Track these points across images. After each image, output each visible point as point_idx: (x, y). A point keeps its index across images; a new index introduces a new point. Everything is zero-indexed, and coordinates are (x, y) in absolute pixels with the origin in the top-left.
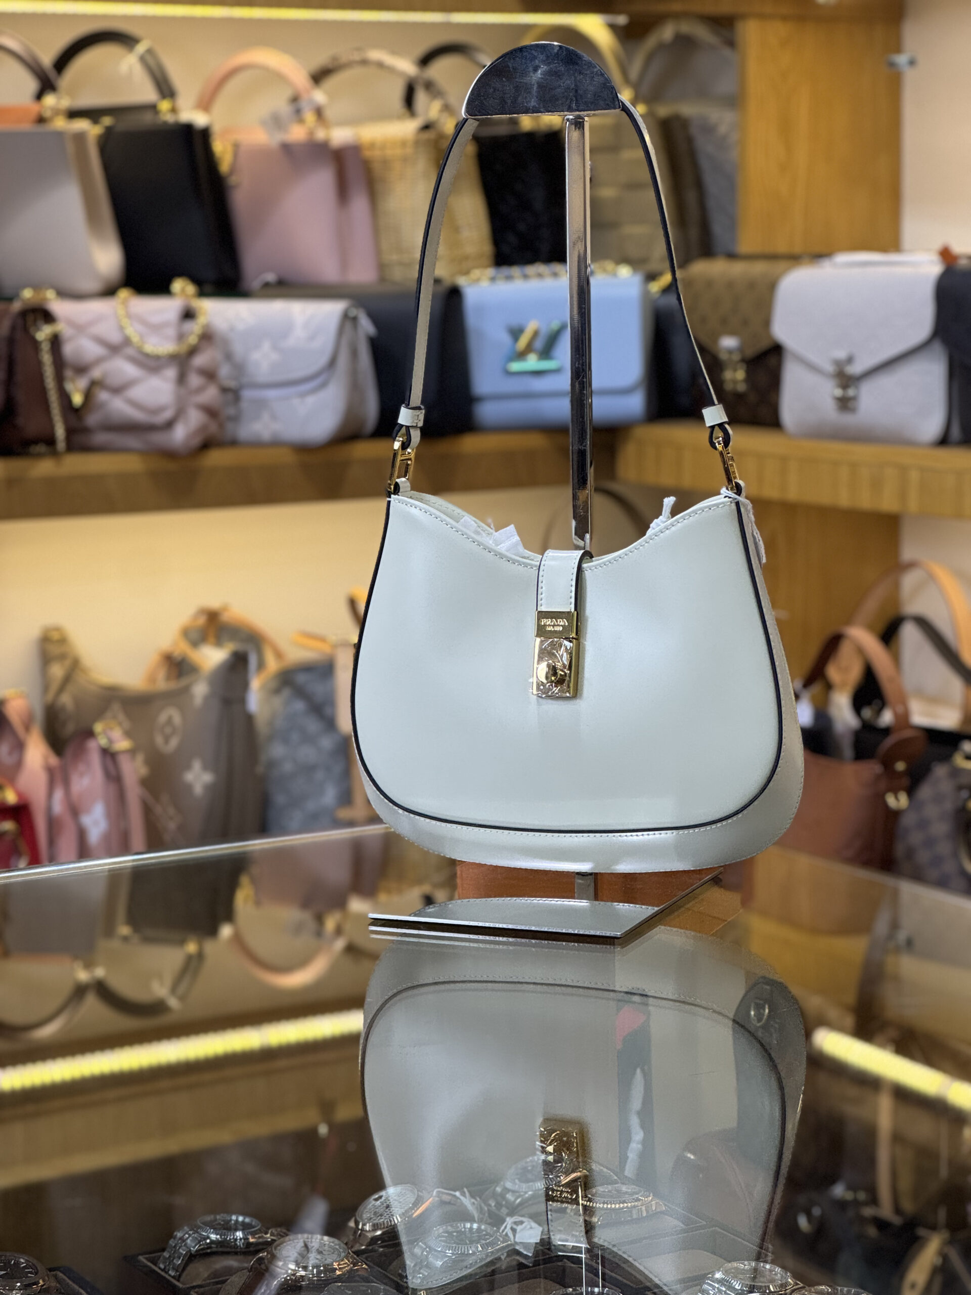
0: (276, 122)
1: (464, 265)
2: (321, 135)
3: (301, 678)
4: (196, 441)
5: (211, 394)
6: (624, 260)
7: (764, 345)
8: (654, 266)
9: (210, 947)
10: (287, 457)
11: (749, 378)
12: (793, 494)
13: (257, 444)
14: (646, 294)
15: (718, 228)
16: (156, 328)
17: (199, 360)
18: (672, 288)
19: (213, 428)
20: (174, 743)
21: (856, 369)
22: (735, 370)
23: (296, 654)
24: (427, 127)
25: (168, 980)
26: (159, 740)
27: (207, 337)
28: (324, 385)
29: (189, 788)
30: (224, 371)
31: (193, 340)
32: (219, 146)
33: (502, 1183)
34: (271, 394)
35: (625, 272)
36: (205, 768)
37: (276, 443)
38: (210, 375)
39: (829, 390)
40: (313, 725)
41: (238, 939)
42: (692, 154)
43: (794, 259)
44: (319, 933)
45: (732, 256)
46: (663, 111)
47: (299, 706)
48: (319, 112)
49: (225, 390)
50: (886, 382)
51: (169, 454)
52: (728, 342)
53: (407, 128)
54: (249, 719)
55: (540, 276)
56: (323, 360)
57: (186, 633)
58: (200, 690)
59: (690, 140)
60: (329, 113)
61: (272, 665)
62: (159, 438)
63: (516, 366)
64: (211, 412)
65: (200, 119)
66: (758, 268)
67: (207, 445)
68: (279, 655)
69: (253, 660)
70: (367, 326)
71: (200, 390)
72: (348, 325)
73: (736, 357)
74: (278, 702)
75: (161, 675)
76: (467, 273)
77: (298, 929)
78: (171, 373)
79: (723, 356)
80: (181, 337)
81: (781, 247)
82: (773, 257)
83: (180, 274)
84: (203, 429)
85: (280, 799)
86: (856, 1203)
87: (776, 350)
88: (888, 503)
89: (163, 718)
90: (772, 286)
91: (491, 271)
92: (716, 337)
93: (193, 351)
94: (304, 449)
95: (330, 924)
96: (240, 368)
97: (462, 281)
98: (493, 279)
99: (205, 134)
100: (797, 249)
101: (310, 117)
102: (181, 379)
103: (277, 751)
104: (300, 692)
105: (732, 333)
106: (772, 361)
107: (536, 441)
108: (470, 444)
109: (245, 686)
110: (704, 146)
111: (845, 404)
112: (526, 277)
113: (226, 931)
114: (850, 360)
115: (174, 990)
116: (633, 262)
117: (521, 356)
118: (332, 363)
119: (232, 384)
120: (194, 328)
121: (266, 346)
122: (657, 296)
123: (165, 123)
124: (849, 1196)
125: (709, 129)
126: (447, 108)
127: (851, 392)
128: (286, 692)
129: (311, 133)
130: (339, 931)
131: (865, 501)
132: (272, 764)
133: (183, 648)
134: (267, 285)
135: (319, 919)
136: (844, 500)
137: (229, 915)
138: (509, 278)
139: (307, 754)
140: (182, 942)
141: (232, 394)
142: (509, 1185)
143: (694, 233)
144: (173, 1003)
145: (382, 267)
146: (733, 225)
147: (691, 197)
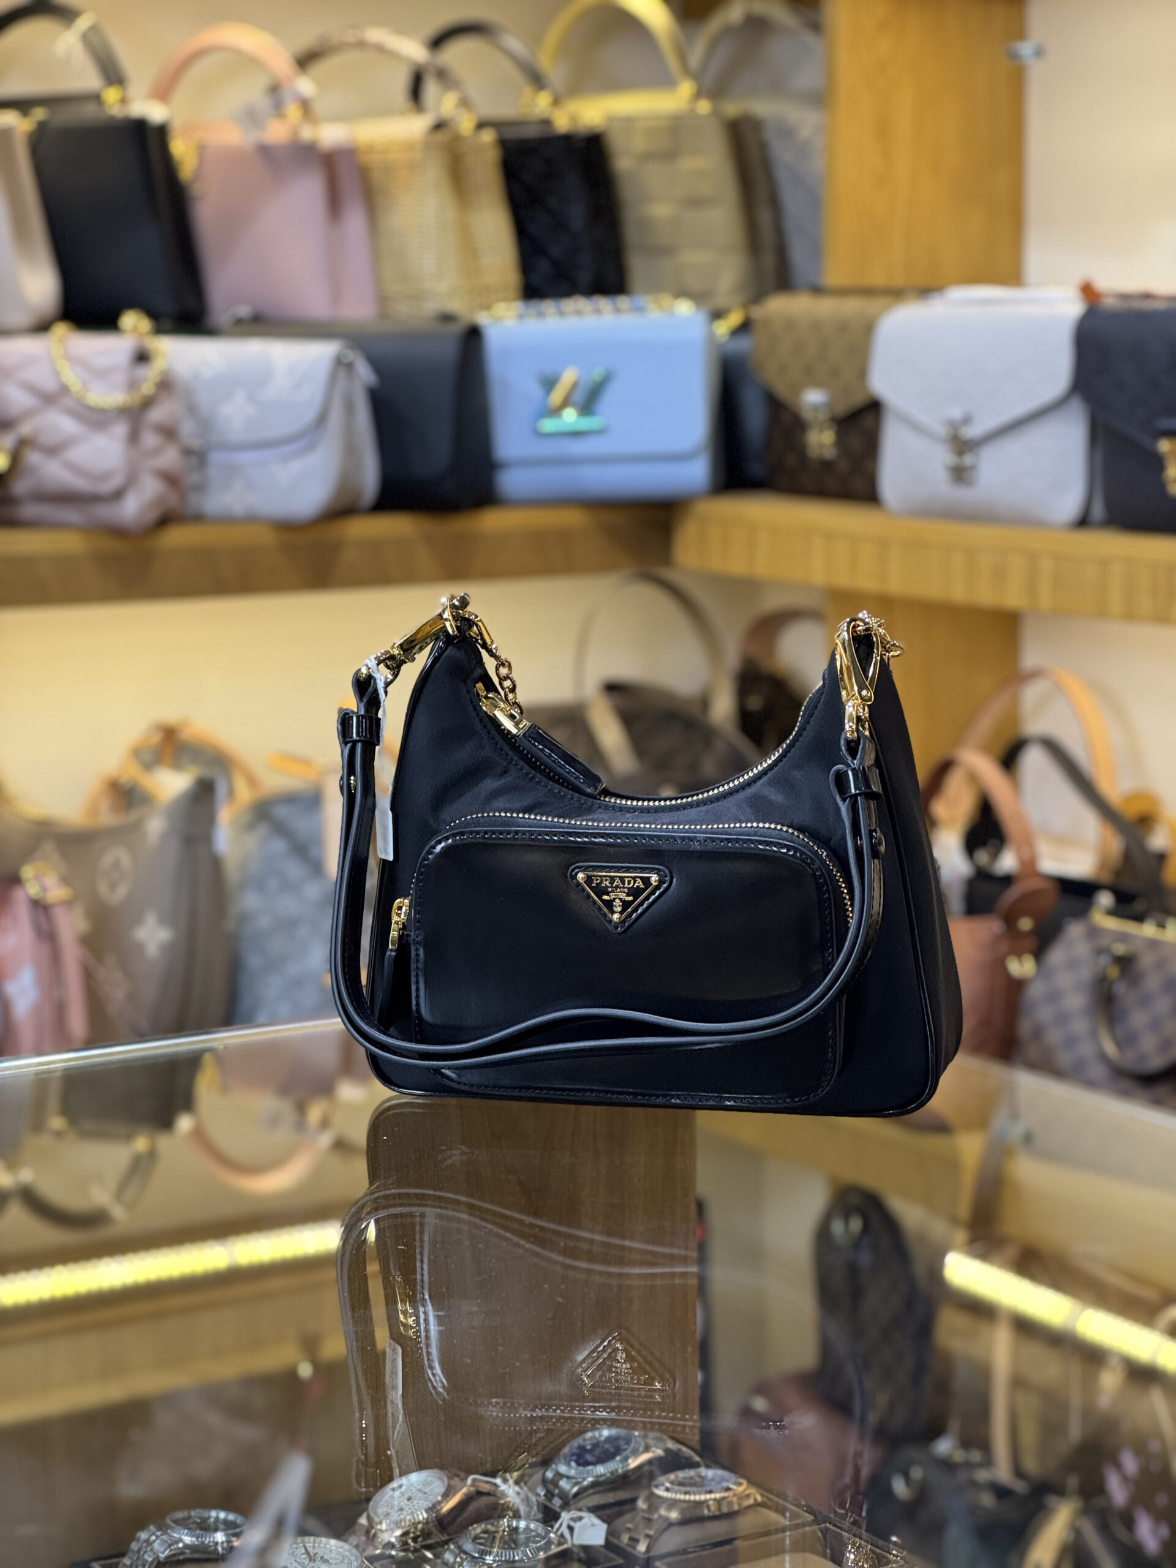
0: (251, 118)
1: (486, 299)
2: (307, 133)
3: (281, 812)
4: (152, 516)
5: (170, 458)
6: (682, 293)
7: (857, 400)
8: (721, 300)
9: (165, 1143)
10: (266, 537)
11: (841, 441)
12: (895, 586)
13: (228, 520)
14: (711, 336)
15: (798, 255)
16: (102, 374)
17: (158, 414)
18: (745, 327)
19: (173, 499)
20: (122, 892)
21: (973, 431)
22: (821, 431)
23: (275, 781)
24: (439, 126)
25: (112, 1184)
26: (103, 888)
27: (165, 385)
28: (311, 447)
29: (140, 947)
30: (188, 430)
31: (147, 388)
32: (180, 148)
33: (554, 1466)
34: (245, 457)
35: (684, 308)
36: (162, 921)
37: (251, 519)
38: (169, 433)
39: (941, 457)
40: (295, 869)
41: (199, 1135)
42: (767, 165)
43: (896, 294)
44: (300, 1125)
45: (817, 290)
46: (732, 109)
47: (279, 845)
48: (305, 105)
49: (188, 452)
50: (1012, 449)
51: (118, 532)
52: (813, 398)
53: (415, 126)
54: (216, 863)
55: (578, 313)
56: (309, 415)
57: (137, 753)
58: (155, 826)
59: (763, 147)
60: (318, 108)
61: (244, 794)
62: (106, 513)
63: (549, 425)
64: (171, 479)
65: (155, 112)
66: (851, 306)
67: (166, 520)
68: (252, 782)
69: (221, 789)
70: (365, 373)
71: (156, 452)
72: (342, 374)
73: (822, 416)
74: (253, 842)
75: (105, 806)
76: (487, 307)
77: (274, 1121)
78: (120, 430)
79: (807, 415)
80: (133, 385)
81: (877, 279)
82: (867, 292)
83: (132, 305)
84: (159, 500)
85: (253, 961)
86: (968, 1465)
87: (874, 408)
88: (1013, 598)
89: (108, 859)
90: (868, 329)
91: (518, 306)
92: (797, 389)
93: (147, 403)
94: (286, 527)
95: (315, 1113)
96: (206, 424)
97: (483, 319)
98: (521, 317)
99: (162, 132)
100: (898, 281)
101: (293, 112)
102: (134, 438)
103: (249, 901)
104: (280, 829)
105: (818, 384)
106: (868, 420)
107: (573, 518)
108: (491, 521)
109: (210, 820)
110: (782, 155)
111: (960, 474)
112: (561, 313)
113: (185, 1123)
114: (967, 420)
115: (119, 1195)
116: (697, 297)
117: (556, 412)
118: (322, 419)
119: (194, 443)
120: (150, 375)
121: (239, 397)
122: (725, 339)
123: (112, 118)
124: (959, 1456)
125: (787, 132)
126: (464, 103)
127: (968, 460)
128: (262, 830)
129: (295, 133)
130: (325, 1124)
131: (986, 596)
132: (244, 918)
133: (133, 773)
134: (239, 322)
135: (301, 1108)
136: (958, 593)
137: (187, 1103)
138: (541, 315)
139: (288, 905)
140: (129, 1137)
141: (197, 456)
142: (563, 1469)
143: (769, 260)
144: (118, 1212)
145: (383, 300)
146: (817, 251)
147: (765, 216)
